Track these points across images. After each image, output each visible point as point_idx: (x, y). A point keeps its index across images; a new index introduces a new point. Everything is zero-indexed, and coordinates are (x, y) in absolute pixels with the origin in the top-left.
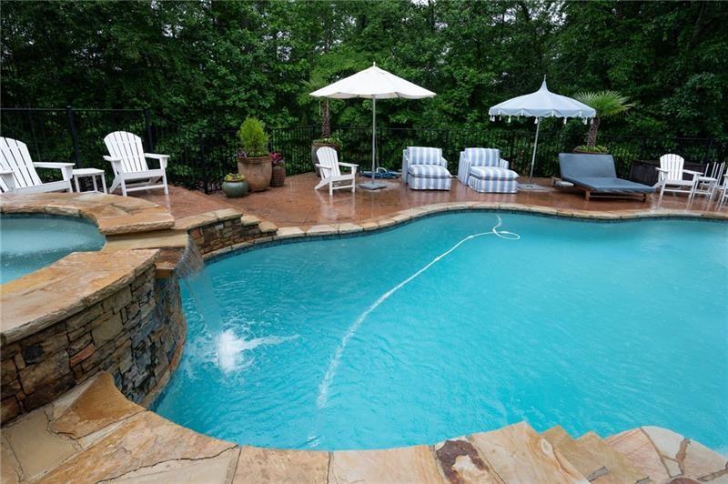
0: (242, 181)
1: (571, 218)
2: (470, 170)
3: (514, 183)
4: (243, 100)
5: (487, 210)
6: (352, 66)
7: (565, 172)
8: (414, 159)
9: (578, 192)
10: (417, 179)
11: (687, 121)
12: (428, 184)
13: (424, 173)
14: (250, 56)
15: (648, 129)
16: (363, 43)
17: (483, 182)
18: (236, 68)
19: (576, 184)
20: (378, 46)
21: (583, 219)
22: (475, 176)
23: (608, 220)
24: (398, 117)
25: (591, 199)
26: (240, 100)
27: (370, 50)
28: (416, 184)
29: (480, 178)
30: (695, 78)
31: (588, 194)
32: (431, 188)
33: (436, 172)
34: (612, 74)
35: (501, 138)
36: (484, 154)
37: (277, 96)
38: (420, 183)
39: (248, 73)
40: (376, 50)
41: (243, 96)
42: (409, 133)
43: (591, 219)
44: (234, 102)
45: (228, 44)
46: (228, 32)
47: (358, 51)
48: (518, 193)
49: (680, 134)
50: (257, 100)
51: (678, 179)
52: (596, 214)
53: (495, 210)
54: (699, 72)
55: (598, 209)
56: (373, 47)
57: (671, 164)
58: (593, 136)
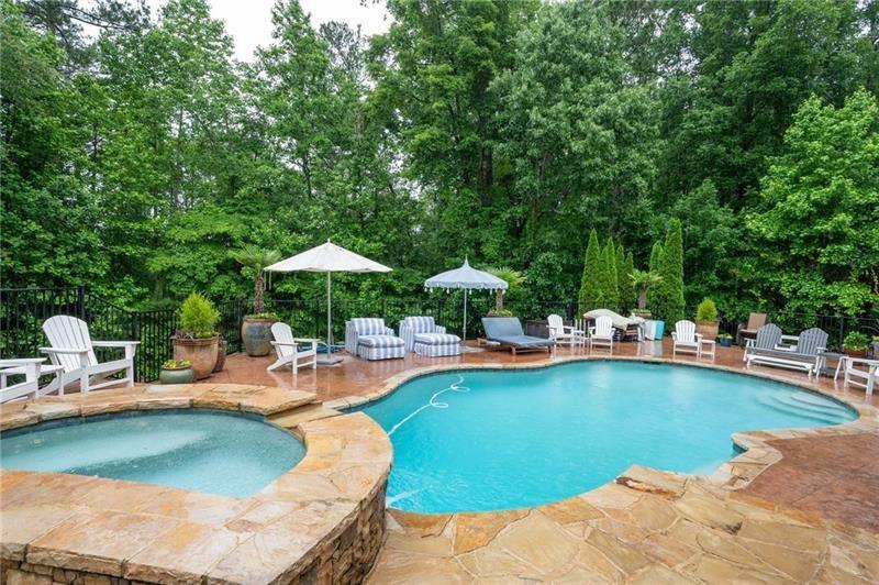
0: (189, 368)
1: (514, 370)
2: (415, 337)
3: (457, 346)
4: (62, 266)
5: (449, 371)
6: (226, 229)
7: (490, 334)
8: (361, 330)
9: (505, 349)
10: (375, 350)
11: (543, 288)
12: (386, 353)
13: (382, 343)
14: (78, 211)
15: (519, 294)
16: (234, 205)
17: (433, 347)
18: (53, 225)
19: (503, 343)
20: (254, 209)
21: (522, 370)
22: (422, 343)
23: (538, 369)
24: (287, 286)
25: (517, 354)
26: (56, 265)
27: (243, 213)
28: (374, 354)
29: (430, 344)
30: (544, 256)
31: (514, 350)
32: (389, 357)
33: (385, 342)
34: (484, 249)
35: (395, 306)
36: (417, 322)
37: (113, 261)
38: (378, 353)
39: (74, 231)
40: (252, 213)
41: (63, 260)
42: (298, 304)
43: (527, 369)
44: (46, 268)
45: (45, 193)
46: (39, 177)
47: (230, 213)
48: (461, 355)
49: (540, 299)
50: (86, 266)
51: (561, 333)
52: (530, 365)
53: (455, 371)
54: (545, 252)
55: (528, 361)
56: (248, 210)
57: (555, 322)
58: (499, 302)
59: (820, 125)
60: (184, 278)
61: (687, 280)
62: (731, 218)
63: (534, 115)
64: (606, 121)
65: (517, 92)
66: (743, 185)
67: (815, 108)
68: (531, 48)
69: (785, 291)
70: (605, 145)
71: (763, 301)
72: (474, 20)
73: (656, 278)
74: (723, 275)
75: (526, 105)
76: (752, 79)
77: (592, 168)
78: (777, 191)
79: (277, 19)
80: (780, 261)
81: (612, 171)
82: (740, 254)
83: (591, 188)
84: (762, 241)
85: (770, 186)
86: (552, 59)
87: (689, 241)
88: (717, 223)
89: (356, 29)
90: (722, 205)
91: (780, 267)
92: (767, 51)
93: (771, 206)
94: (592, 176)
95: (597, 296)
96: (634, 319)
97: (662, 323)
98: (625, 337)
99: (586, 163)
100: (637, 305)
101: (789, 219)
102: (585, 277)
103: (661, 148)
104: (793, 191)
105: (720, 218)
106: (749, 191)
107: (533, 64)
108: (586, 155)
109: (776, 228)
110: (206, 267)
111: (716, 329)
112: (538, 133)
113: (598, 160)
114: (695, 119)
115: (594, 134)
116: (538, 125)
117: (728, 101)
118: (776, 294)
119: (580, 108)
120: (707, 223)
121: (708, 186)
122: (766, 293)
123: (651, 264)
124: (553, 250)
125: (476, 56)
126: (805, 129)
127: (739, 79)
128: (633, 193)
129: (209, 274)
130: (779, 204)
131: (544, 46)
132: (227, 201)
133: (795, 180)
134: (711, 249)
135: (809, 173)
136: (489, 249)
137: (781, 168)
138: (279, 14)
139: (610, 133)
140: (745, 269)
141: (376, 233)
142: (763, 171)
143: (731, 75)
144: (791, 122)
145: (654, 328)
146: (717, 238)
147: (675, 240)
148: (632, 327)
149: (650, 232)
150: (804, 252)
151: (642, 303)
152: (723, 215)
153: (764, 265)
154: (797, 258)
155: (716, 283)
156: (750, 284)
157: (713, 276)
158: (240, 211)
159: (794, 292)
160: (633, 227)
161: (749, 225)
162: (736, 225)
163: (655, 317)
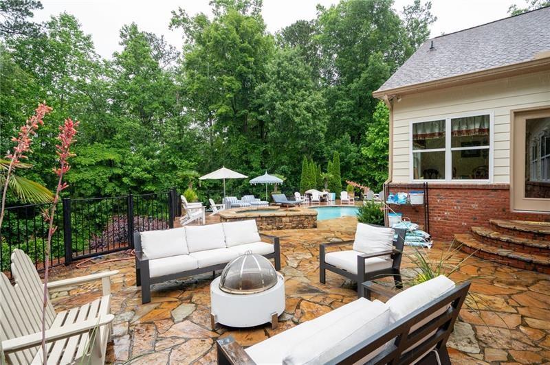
7: (276, 200)
17: (260, 206)
19: (282, 203)
29: (258, 205)
36: (248, 198)
51: (300, 199)
57: (297, 194)
58: (276, 188)
59: (384, 112)
60: (90, 186)
61: (342, 176)
62: (356, 149)
63: (277, 105)
64: (308, 109)
65: (269, 94)
66: (360, 134)
67: (383, 106)
68: (273, 73)
69: (377, 179)
70: (308, 120)
71: (369, 183)
72: (243, 55)
73: (331, 176)
74: (354, 173)
75: (273, 100)
76: (361, 90)
77: (303, 129)
78: (372, 138)
79: (123, 35)
80: (375, 167)
81: (311, 130)
82: (360, 164)
83: (303, 137)
84: (368, 159)
85: (370, 136)
86: (282, 78)
87: (342, 159)
88: (351, 151)
89: (161, 38)
90: (352, 143)
91: (375, 169)
92: (366, 79)
93: (370, 144)
94: (303, 133)
95: (308, 184)
96: (325, 192)
97: (334, 194)
98: (323, 200)
99: (301, 127)
100: (324, 188)
101: (376, 149)
102: (302, 176)
103: (328, 119)
104: (378, 138)
105: (352, 149)
106: (362, 137)
107: (275, 81)
108: (300, 124)
109: (372, 153)
110: (102, 179)
111: (354, 195)
112: (280, 113)
113: (306, 126)
114: (340, 105)
115: (304, 115)
116: (280, 109)
117: (352, 98)
118: (374, 180)
119: (297, 102)
120: (348, 152)
121: (347, 136)
122: (370, 180)
123: (328, 170)
124: (286, 165)
125: (245, 73)
126: (380, 113)
127: (356, 89)
128: (319, 139)
129: (105, 183)
130: (373, 144)
131: (278, 73)
132: (106, 141)
133: (378, 134)
134: (349, 162)
135: (382, 131)
136: (255, 165)
137: (373, 129)
138: (124, 32)
139: (310, 115)
140: (363, 170)
141: (191, 157)
142: (367, 129)
143: (353, 88)
144: (375, 110)
145: (332, 196)
146: (352, 158)
147: (337, 160)
148: (325, 196)
149: (325, 155)
150: (382, 163)
151: (326, 187)
152: (352, 147)
153: (369, 168)
154: (380, 165)
155: (352, 176)
156: (365, 177)
157: (351, 174)
158: (113, 146)
159: (380, 179)
160: (317, 153)
161: (363, 152)
162: (358, 152)
163: (331, 192)
